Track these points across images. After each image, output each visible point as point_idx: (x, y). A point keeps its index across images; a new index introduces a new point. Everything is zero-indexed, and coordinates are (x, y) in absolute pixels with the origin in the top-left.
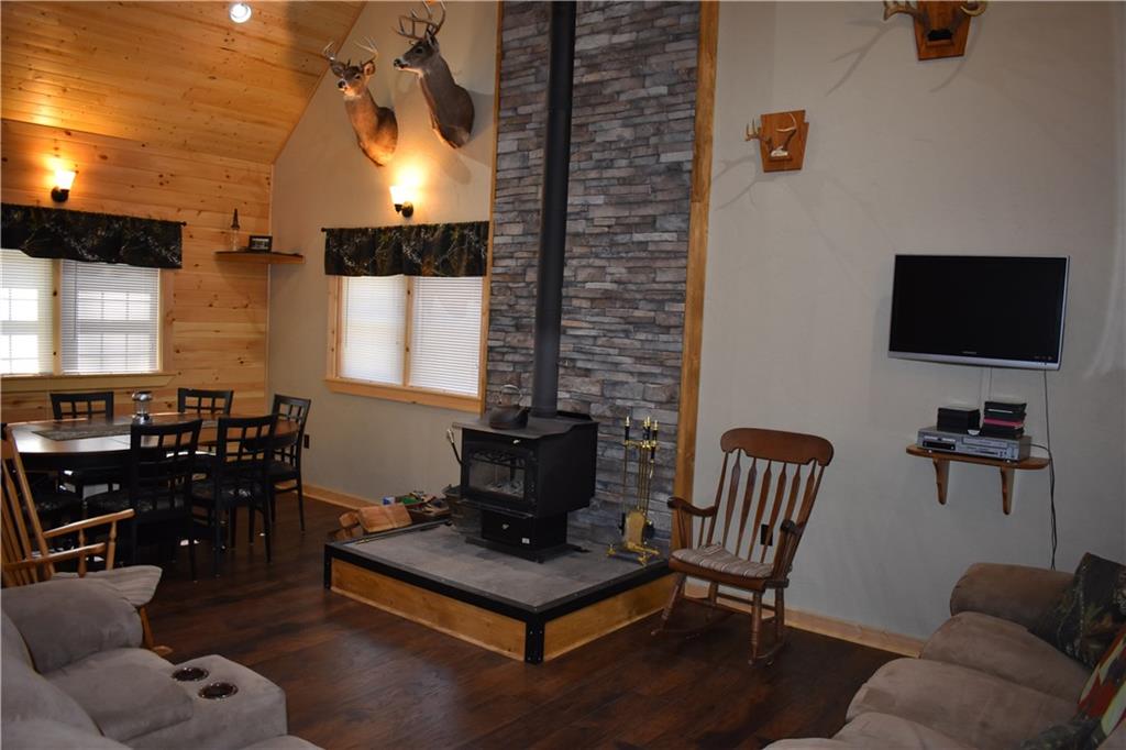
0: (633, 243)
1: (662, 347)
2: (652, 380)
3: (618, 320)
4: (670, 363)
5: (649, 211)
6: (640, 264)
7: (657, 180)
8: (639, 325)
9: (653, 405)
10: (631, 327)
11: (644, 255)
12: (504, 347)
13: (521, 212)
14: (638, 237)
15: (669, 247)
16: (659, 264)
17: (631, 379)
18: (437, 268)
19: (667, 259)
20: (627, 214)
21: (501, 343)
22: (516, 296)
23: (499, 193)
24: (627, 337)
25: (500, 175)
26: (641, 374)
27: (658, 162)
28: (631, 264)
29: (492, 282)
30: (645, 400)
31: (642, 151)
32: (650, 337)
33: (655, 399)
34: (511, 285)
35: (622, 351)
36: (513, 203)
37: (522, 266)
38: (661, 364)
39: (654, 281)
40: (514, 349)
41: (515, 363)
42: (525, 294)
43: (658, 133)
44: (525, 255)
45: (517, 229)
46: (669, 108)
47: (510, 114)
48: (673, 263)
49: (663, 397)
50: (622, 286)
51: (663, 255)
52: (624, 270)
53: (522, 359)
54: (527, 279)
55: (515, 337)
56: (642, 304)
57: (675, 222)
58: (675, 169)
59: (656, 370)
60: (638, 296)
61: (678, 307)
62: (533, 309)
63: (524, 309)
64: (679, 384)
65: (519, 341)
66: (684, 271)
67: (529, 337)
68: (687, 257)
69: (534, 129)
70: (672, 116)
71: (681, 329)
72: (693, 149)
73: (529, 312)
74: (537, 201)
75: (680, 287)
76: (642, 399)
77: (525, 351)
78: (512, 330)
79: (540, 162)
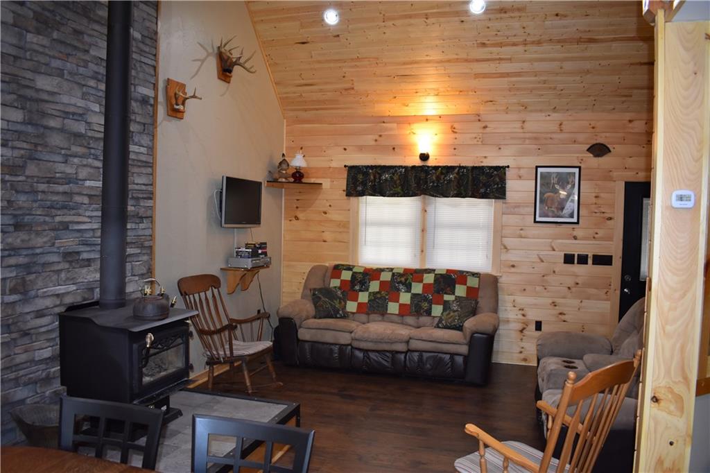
1: (140, 233)
2: (135, 259)
4: (147, 244)
7: (134, 104)
9: (137, 278)
13: (20, 96)
15: (143, 158)
16: (135, 170)
19: (139, 166)
27: (136, 91)
30: (135, 275)
32: (133, 226)
33: (139, 272)
37: (22, 157)
38: (141, 246)
39: (134, 183)
41: (17, 266)
42: (27, 188)
43: (135, 68)
44: (25, 145)
48: (144, 170)
49: (144, 271)
51: (139, 164)
53: (26, 260)
54: (27, 173)
57: (146, 140)
58: (145, 101)
59: (138, 251)
61: (149, 203)
62: (35, 205)
63: (25, 205)
64: (151, 259)
65: (23, 241)
66: (151, 177)
67: (33, 236)
68: (152, 167)
69: (35, 12)
70: (143, 59)
71: (151, 218)
72: (154, 89)
73: (31, 209)
74: (38, 90)
75: (150, 188)
76: (132, 276)
77: (30, 252)
78: (11, 229)
79: (41, 50)
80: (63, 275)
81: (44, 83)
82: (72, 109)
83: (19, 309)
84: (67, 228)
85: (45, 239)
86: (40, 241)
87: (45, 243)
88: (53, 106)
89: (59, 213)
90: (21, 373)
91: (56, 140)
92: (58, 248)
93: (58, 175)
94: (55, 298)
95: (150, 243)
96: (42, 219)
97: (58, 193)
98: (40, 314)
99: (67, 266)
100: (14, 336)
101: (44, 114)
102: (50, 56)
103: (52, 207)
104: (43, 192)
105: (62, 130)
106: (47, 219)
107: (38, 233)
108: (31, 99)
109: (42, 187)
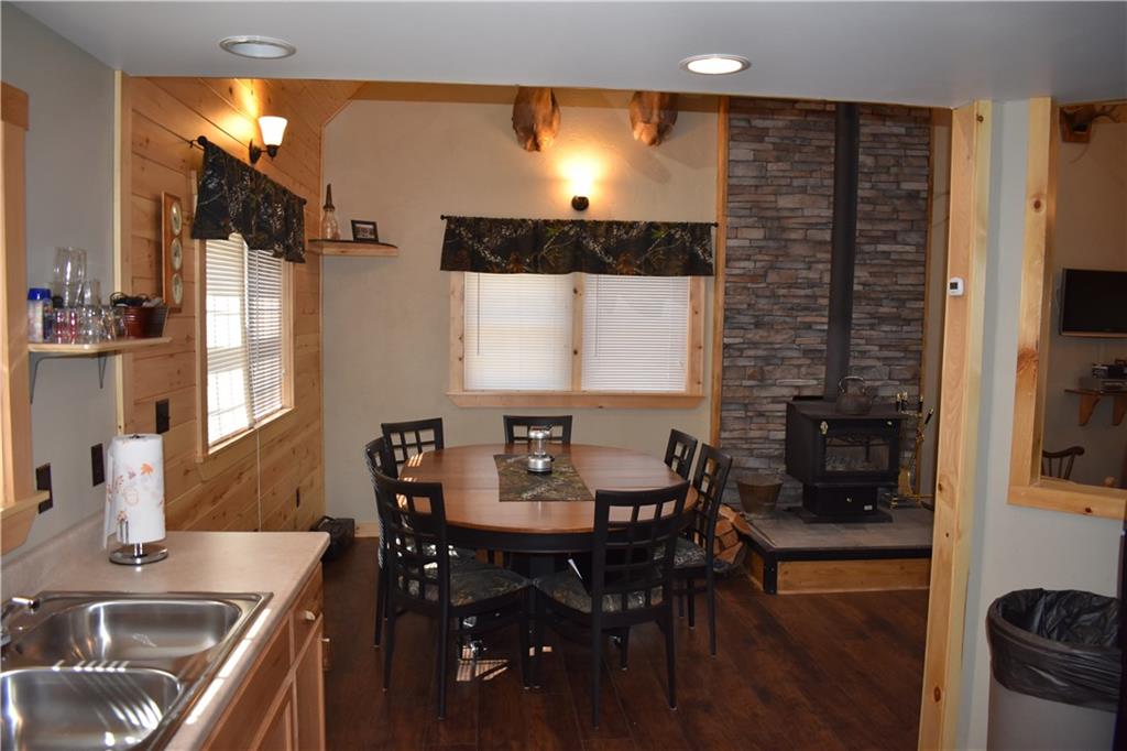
0: (877, 252)
1: (905, 336)
2: (896, 363)
3: (864, 315)
4: (914, 348)
5: (891, 227)
6: (883, 270)
7: (897, 202)
8: (883, 319)
9: (897, 383)
10: (876, 321)
11: (888, 262)
12: (743, 343)
13: (763, 217)
14: (881, 248)
15: (910, 257)
16: (899, 270)
17: (879, 364)
18: (639, 267)
19: (908, 266)
20: (869, 227)
21: (742, 340)
22: (757, 296)
23: (731, 198)
24: (872, 329)
25: (734, 181)
26: (886, 358)
27: (898, 188)
28: (875, 269)
29: (726, 282)
30: (893, 380)
31: (884, 177)
32: (894, 329)
33: (901, 377)
34: (749, 285)
35: (869, 341)
36: (751, 209)
37: (763, 267)
38: (905, 350)
39: (896, 284)
40: (755, 345)
41: (756, 357)
42: (768, 294)
43: (897, 164)
44: (766, 258)
45: (758, 234)
46: (906, 146)
47: (743, 124)
48: (912, 270)
49: (909, 376)
50: (867, 288)
51: (904, 263)
52: (867, 274)
53: (765, 353)
54: (769, 280)
55: (756, 334)
56: (885, 302)
57: (914, 238)
58: (913, 196)
59: (902, 355)
60: (882, 296)
61: (919, 304)
62: (776, 307)
63: (766, 307)
64: (920, 365)
65: (761, 337)
66: (922, 277)
67: (772, 333)
68: (924, 266)
69: (774, 144)
70: (909, 153)
71: (921, 321)
72: (927, 181)
73: (771, 311)
74: (778, 210)
75: (920, 289)
76: (890, 379)
77: (769, 346)
78: (752, 327)
79: (781, 174)
80: (803, 370)
81: (785, 202)
82: (813, 221)
83: (756, 393)
84: (810, 328)
85: (785, 337)
86: (779, 338)
87: (785, 339)
88: (794, 220)
89: (800, 313)
90: (754, 446)
91: (798, 250)
92: (799, 345)
93: (800, 281)
94: (792, 389)
95: (920, 348)
96: (782, 319)
97: (800, 297)
98: (775, 400)
99: (808, 362)
100: (750, 414)
101: (784, 229)
102: (791, 178)
103: (792, 309)
104: (784, 296)
105: (805, 240)
106: (788, 319)
107: (777, 331)
108: (772, 218)
109: (782, 292)
